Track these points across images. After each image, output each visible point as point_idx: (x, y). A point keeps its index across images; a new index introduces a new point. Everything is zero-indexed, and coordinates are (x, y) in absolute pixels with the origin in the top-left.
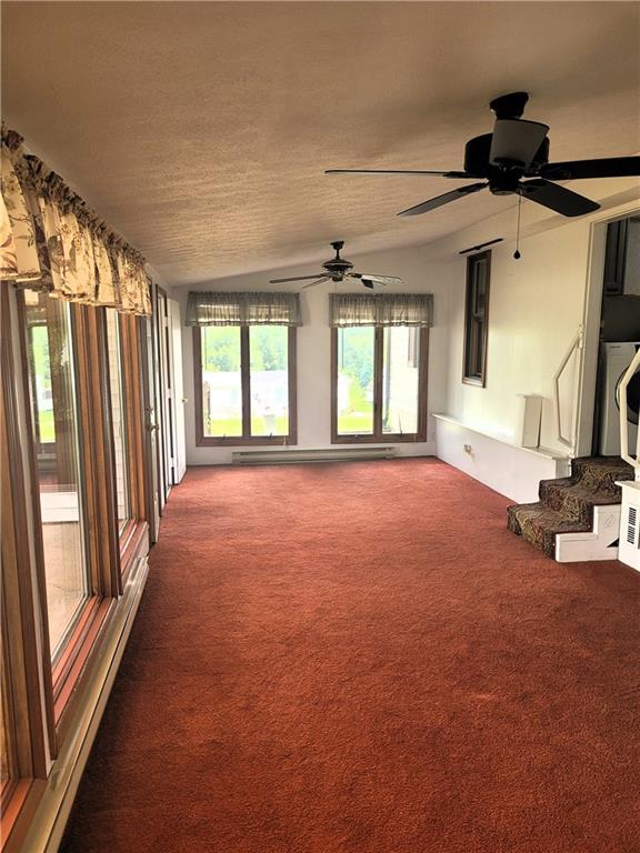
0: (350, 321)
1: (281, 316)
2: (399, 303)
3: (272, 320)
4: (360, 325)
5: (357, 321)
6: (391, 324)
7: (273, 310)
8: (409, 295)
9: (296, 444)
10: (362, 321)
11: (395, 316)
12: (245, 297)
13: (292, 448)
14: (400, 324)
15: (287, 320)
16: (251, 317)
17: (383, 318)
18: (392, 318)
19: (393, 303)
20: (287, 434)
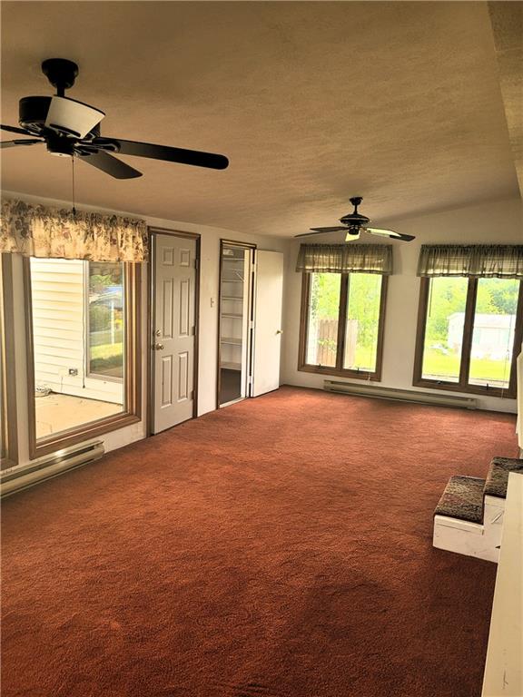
0: (438, 271)
1: (373, 265)
2: (494, 254)
3: (366, 269)
4: (448, 275)
5: (445, 272)
6: (483, 276)
7: (367, 260)
8: (506, 246)
9: (380, 381)
10: (451, 272)
11: (488, 267)
12: (344, 248)
13: (376, 384)
14: (492, 275)
15: (378, 269)
16: (348, 266)
17: (475, 269)
18: (484, 269)
19: (486, 254)
20: (374, 371)
